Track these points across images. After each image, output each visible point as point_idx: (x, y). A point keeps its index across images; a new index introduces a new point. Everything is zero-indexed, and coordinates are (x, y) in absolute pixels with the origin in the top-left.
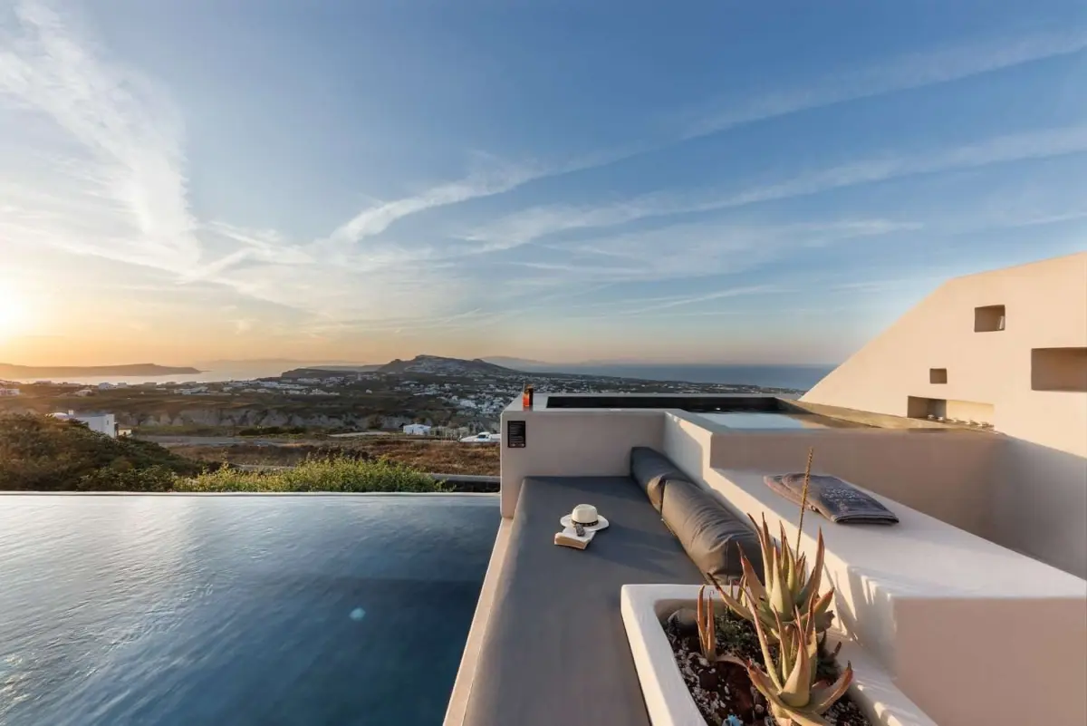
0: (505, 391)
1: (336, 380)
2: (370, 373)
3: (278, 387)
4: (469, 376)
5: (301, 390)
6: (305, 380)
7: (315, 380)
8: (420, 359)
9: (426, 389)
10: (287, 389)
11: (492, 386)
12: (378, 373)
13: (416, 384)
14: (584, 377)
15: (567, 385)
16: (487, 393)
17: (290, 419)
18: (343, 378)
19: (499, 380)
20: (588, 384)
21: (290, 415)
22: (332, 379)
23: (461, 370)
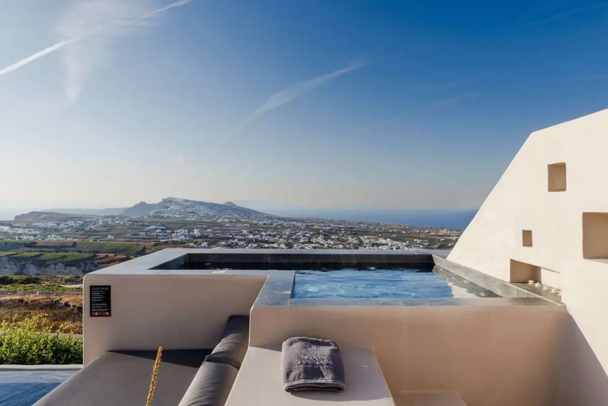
0: (258, 237)
1: (74, 225)
2: (113, 217)
3: (11, 232)
4: (220, 221)
5: (35, 236)
6: (40, 224)
7: (51, 224)
8: (167, 202)
9: (173, 235)
10: (20, 234)
11: (245, 232)
12: (121, 217)
13: (162, 230)
14: (342, 222)
15: (325, 231)
16: (240, 240)
17: (23, 267)
18: (82, 222)
19: (252, 225)
20: (346, 230)
21: (23, 263)
22: (71, 223)
23: (211, 213)
